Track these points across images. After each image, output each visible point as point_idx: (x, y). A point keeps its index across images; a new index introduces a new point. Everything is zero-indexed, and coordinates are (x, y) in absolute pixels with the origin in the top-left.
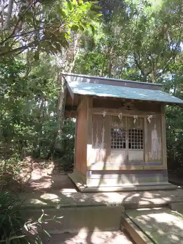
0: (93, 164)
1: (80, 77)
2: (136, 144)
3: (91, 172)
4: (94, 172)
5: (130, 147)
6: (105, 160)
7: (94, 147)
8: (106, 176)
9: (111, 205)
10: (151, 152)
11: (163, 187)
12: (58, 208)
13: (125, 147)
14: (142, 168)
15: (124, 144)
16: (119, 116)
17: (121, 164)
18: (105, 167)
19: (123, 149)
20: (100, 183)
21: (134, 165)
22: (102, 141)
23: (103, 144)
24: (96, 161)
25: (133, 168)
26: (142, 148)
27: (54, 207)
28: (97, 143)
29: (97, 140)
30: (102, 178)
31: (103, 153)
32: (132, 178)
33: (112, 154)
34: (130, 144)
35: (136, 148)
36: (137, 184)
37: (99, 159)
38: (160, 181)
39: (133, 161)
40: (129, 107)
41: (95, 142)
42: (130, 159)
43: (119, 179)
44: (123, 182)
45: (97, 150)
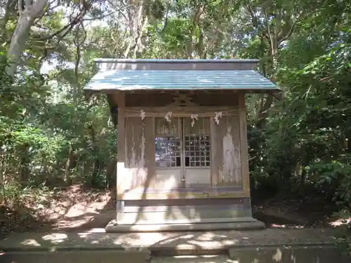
0: (127, 191)
1: (122, 62)
2: (197, 159)
3: (123, 203)
4: (129, 203)
5: (187, 164)
6: (146, 185)
7: (128, 165)
8: (147, 209)
9: (133, 248)
10: (222, 170)
11: (239, 226)
12: (53, 250)
13: (179, 164)
14: (205, 196)
15: (179, 159)
16: (167, 118)
17: (172, 190)
18: (144, 195)
19: (176, 167)
20: (137, 219)
21: (193, 191)
22: (141, 156)
23: (142, 161)
24: (132, 187)
25: (190, 196)
26: (208, 164)
27: (47, 250)
28: (133, 160)
29: (134, 155)
30: (140, 212)
31: (143, 173)
32: (189, 211)
33: (158, 176)
34: (187, 159)
35: (198, 164)
36: (198, 220)
37: (137, 183)
38: (238, 216)
39: (192, 186)
40: (183, 102)
41: (130, 158)
42: (188, 182)
43: (169, 214)
44: (175, 218)
45: (133, 170)
